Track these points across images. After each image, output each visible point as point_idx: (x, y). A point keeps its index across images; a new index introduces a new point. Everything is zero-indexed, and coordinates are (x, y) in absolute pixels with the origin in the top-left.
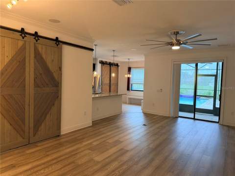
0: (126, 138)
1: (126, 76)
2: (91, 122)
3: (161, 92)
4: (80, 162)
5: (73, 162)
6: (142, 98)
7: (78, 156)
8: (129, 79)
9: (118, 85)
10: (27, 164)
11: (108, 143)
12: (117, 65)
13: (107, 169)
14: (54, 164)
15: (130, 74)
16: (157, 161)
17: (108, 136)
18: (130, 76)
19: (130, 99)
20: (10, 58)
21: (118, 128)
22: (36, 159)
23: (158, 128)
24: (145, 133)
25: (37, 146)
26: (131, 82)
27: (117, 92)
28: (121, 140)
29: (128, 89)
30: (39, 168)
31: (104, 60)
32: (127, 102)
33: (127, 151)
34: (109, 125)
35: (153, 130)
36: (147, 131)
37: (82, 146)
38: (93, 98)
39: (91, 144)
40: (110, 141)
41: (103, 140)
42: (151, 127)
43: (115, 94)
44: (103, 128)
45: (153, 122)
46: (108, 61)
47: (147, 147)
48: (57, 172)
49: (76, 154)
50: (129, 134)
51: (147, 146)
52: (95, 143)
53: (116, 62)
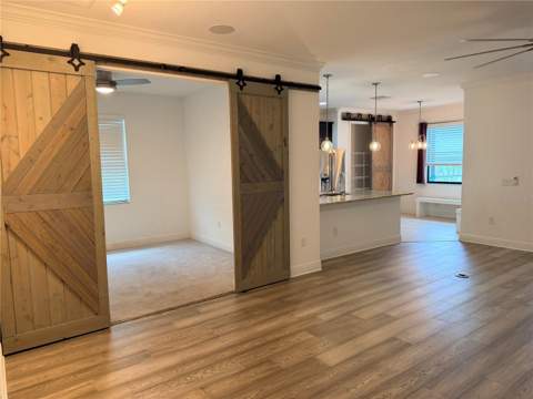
0: (408, 308)
1: (413, 146)
2: (319, 261)
3: (517, 184)
4: (283, 363)
5: (268, 361)
6: (459, 202)
7: (282, 345)
8: (421, 153)
9: (390, 171)
10: (174, 353)
11: (357, 318)
12: (389, 120)
13: (348, 390)
14: (225, 359)
15: (422, 139)
16: (495, 384)
17: (359, 300)
18: (424, 146)
19: (425, 205)
20: (48, 119)
21: (387, 280)
22: (191, 344)
23: (503, 286)
24: (465, 297)
25: (199, 313)
26: (427, 161)
27: (390, 189)
28: (393, 314)
29: (420, 180)
30: (195, 365)
31: (354, 111)
32: (418, 213)
33: (408, 345)
34: (365, 273)
35: (488, 292)
36: (471, 295)
37: (293, 319)
38: (321, 206)
39: (314, 317)
40: (365, 314)
41: (346, 309)
42: (482, 283)
43: (384, 193)
44: (350, 277)
45: (489, 269)
46: (365, 112)
47: (466, 340)
48: (228, 382)
49: (278, 339)
50: (417, 298)
51: (466, 336)
52: (324, 317)
53: (384, 114)
